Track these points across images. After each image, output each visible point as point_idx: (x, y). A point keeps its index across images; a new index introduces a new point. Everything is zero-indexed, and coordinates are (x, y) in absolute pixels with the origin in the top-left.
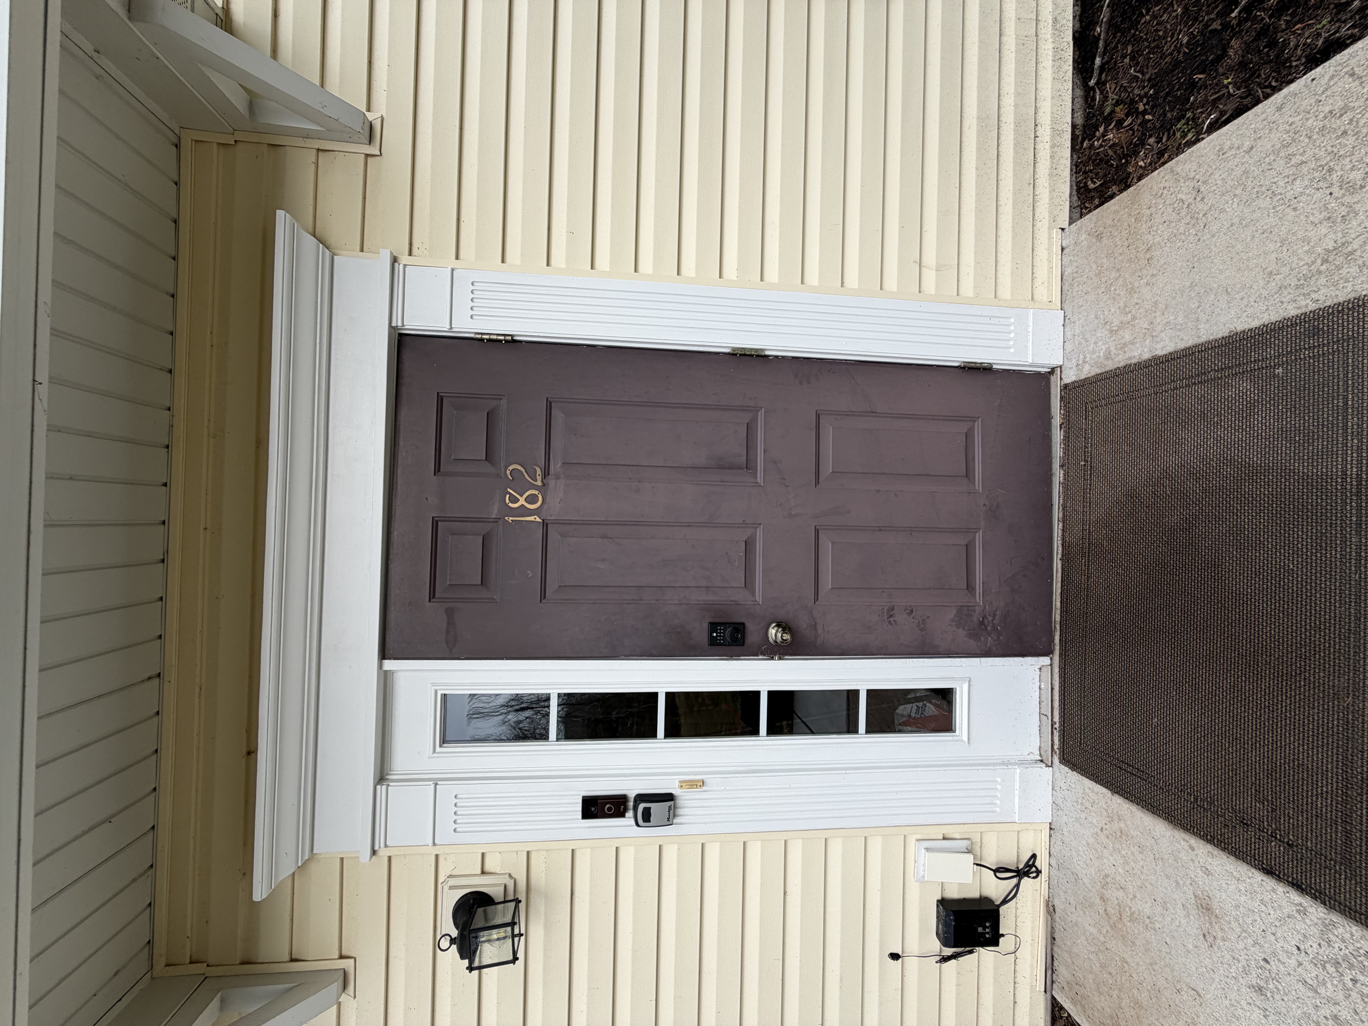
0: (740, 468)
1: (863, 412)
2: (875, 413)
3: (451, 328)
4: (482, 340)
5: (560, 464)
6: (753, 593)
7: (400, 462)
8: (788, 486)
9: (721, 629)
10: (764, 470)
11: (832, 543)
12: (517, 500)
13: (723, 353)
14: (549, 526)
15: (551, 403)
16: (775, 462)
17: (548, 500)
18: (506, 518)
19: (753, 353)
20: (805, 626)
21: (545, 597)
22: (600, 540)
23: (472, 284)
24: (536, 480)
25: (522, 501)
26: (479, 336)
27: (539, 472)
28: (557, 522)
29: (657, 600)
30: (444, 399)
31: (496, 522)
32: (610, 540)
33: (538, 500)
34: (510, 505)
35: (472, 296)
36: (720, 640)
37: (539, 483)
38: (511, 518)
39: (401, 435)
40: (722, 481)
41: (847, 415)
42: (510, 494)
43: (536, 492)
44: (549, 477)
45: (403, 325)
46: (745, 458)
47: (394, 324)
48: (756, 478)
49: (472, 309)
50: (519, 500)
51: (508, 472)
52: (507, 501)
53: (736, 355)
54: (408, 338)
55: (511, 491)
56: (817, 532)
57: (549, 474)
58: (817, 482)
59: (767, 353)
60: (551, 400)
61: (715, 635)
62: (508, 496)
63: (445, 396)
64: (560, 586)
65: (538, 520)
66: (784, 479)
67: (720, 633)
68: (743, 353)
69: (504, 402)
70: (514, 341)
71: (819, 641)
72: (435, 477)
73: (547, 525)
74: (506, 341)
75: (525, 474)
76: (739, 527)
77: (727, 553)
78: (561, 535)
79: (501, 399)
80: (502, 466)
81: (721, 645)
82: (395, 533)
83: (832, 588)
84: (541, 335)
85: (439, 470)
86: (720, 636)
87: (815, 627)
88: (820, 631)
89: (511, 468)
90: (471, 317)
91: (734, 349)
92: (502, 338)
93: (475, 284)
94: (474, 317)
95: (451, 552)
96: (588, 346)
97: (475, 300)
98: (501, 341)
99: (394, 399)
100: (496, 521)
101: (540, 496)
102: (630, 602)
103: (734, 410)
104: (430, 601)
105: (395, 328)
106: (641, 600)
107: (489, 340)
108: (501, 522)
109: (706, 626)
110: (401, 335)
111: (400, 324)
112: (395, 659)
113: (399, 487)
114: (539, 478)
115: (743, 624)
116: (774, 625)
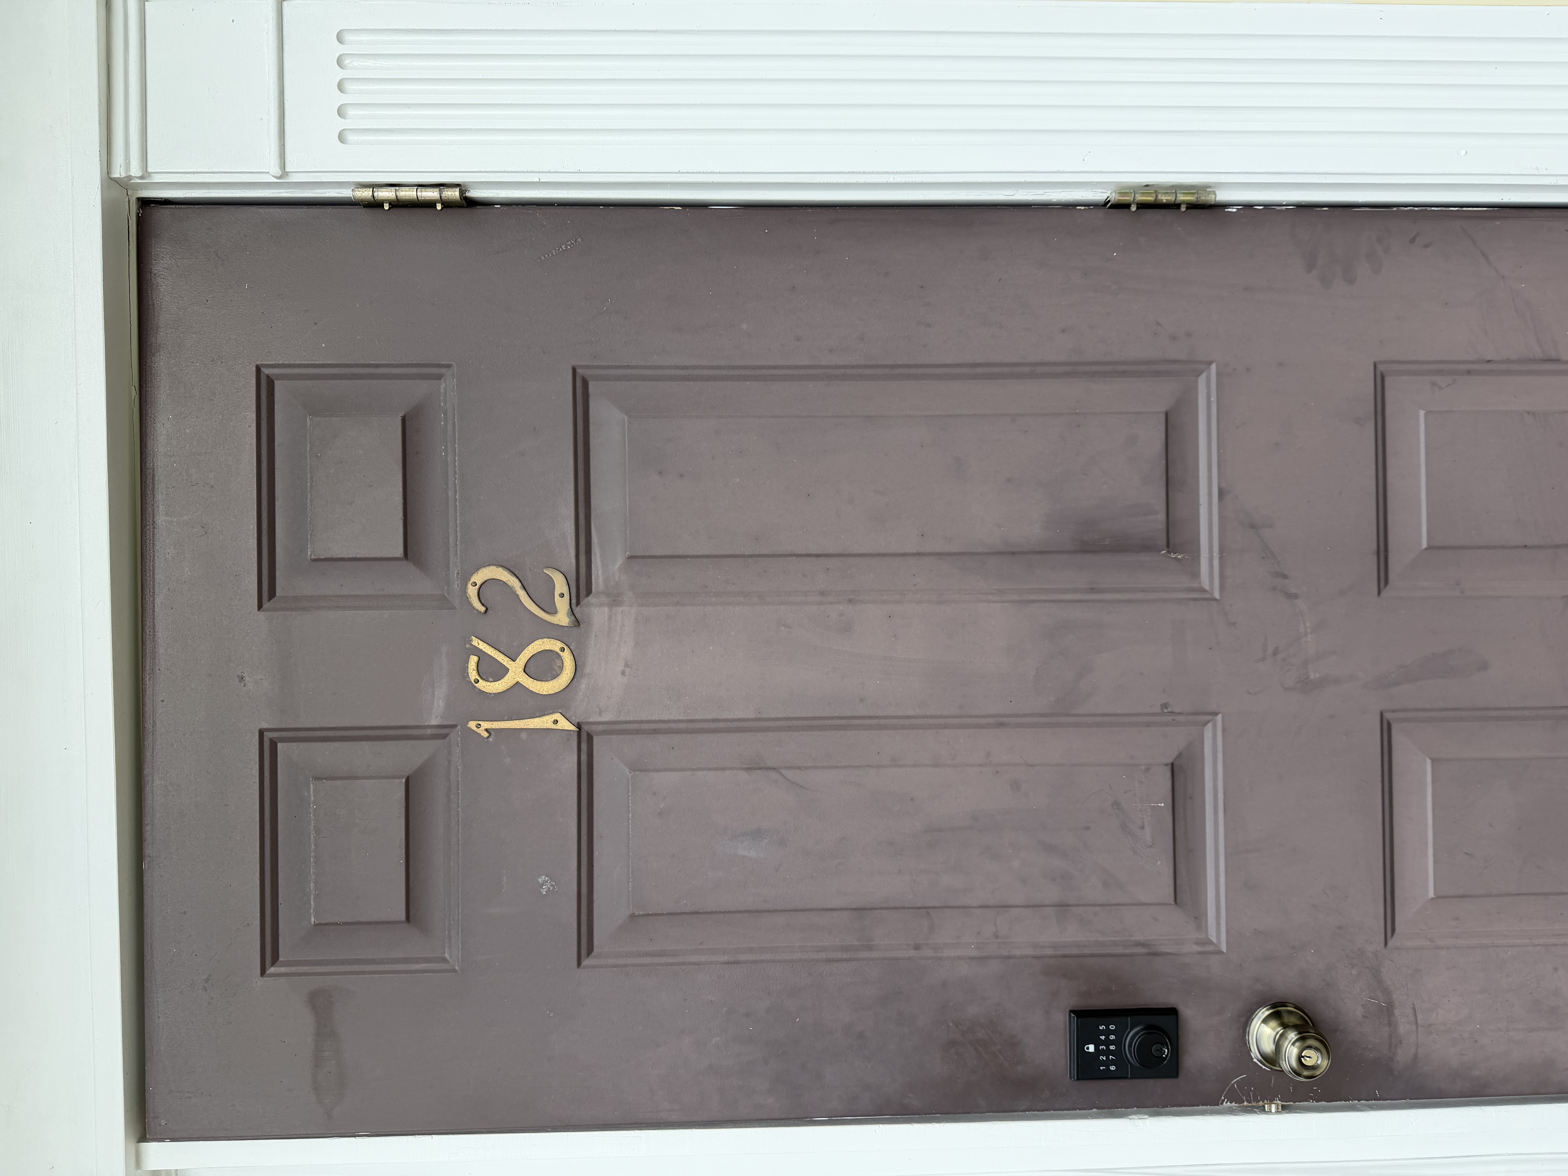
0: (1146, 547)
1: (1519, 361)
2: (1557, 361)
3: (284, 173)
4: (375, 205)
5: (620, 561)
6: (1198, 918)
7: (160, 576)
8: (1295, 596)
9: (1107, 1032)
10: (1221, 551)
11: (1433, 761)
12: (500, 672)
13: (1088, 205)
14: (596, 740)
15: (585, 383)
16: (1253, 526)
17: (591, 665)
18: (472, 725)
19: (1181, 198)
20: (1359, 1012)
21: (590, 950)
22: (744, 775)
23: (340, 38)
24: (553, 611)
25: (515, 673)
26: (366, 194)
27: (560, 585)
28: (617, 729)
29: (917, 947)
30: (278, 385)
31: (444, 736)
32: (773, 775)
33: (561, 668)
34: (483, 685)
35: (341, 74)
36: (1107, 1064)
37: (562, 618)
38: (485, 725)
39: (160, 497)
40: (1092, 590)
41: (1469, 372)
42: (480, 654)
43: (555, 645)
44: (591, 599)
45: (146, 174)
46: (1162, 516)
47: (118, 172)
48: (1196, 575)
49: (341, 112)
50: (507, 670)
51: (472, 591)
52: (473, 675)
53: (1126, 206)
54: (166, 211)
55: (483, 646)
56: (1386, 729)
57: (589, 592)
58: (1383, 578)
59: (1222, 196)
60: (587, 373)
61: (1091, 1048)
62: (474, 660)
63: (282, 377)
64: (633, 916)
65: (565, 725)
66: (1285, 577)
67: (1108, 1042)
68: (1150, 199)
69: (448, 386)
70: (470, 203)
71: (1402, 1056)
72: (262, 615)
73: (590, 738)
74: (448, 205)
75: (522, 594)
76: (1149, 725)
77: (1117, 804)
78: (634, 768)
79: (439, 377)
80: (454, 572)
81: (1108, 1076)
82: (157, 782)
83: (1438, 897)
84: (545, 178)
85: (272, 594)
86: (1108, 1052)
87: (1387, 1011)
88: (1404, 1027)
89: (479, 577)
90: (341, 138)
91: (1123, 189)
92: (431, 194)
93: (348, 37)
94: (351, 137)
95: (318, 831)
96: (687, 205)
97: (349, 86)
98: (429, 205)
99: (135, 394)
100: (443, 732)
101: (567, 657)
102: (839, 955)
103: (1123, 374)
104: (263, 972)
105: (124, 184)
106: (870, 948)
107: (397, 204)
108: (455, 736)
109: (1061, 1019)
110: (145, 203)
111: (135, 171)
112: (173, 1140)
113: (161, 650)
114: (562, 605)
115: (1172, 1012)
116: (1264, 1013)
